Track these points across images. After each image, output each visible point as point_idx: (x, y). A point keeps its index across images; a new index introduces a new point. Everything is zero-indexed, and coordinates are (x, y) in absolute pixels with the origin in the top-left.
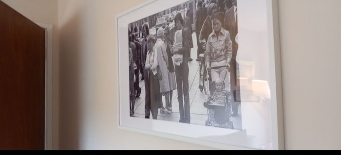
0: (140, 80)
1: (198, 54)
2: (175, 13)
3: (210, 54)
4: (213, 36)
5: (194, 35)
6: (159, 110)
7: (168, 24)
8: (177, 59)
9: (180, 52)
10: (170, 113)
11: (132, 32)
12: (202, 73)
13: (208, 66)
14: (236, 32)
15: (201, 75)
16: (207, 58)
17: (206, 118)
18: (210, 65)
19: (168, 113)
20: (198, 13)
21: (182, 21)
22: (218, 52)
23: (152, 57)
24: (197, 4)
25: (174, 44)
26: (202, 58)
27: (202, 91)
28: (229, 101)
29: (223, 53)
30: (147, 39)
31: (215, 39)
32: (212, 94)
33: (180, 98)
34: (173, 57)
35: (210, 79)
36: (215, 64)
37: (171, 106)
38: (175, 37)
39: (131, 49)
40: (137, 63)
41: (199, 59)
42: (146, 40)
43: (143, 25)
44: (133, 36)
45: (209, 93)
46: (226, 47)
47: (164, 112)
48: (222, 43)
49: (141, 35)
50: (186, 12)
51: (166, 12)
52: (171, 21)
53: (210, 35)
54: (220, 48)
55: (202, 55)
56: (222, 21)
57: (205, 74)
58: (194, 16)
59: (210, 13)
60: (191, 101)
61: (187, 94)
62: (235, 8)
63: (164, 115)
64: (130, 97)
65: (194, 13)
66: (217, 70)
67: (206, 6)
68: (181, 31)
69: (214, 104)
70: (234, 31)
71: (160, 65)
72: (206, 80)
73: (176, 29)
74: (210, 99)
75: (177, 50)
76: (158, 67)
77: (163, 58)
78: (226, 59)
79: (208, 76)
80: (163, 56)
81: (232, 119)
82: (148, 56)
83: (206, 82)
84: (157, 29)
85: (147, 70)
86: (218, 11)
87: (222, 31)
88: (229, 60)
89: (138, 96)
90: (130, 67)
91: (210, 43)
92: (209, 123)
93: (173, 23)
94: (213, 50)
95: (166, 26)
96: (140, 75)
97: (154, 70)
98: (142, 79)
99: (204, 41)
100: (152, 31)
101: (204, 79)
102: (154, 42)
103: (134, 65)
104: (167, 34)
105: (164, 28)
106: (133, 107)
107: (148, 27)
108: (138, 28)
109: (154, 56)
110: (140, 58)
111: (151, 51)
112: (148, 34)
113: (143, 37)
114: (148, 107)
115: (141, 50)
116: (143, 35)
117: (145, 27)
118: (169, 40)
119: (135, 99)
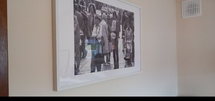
0: (86, 44)
1: (122, 36)
2: (113, 10)
3: (126, 37)
4: (127, 29)
5: (121, 26)
6: (102, 65)
7: (109, 14)
8: (113, 36)
9: (114, 32)
10: (109, 66)
11: (77, 3)
14: (134, 31)
15: (123, 45)
18: (126, 41)
21: (116, 17)
23: (98, 30)
24: (122, 12)
25: (112, 26)
27: (123, 52)
29: (130, 37)
30: (95, 16)
33: (114, 57)
34: (111, 34)
35: (126, 47)
36: (128, 41)
37: (110, 61)
39: (76, 17)
40: (83, 30)
41: (123, 38)
42: (93, 16)
43: (90, 4)
44: (80, 7)
45: (126, 53)
47: (105, 66)
48: (130, 33)
49: (88, 10)
51: (108, 6)
52: (111, 13)
54: (129, 35)
55: (124, 36)
56: (130, 25)
57: (125, 45)
58: (122, 17)
59: (127, 20)
60: (119, 57)
61: (117, 54)
64: (75, 58)
65: (122, 16)
66: (128, 44)
67: (125, 15)
68: (116, 21)
69: (127, 58)
71: (104, 37)
73: (113, 19)
74: (126, 56)
75: (113, 30)
77: (106, 33)
78: (131, 40)
80: (106, 32)
82: (95, 28)
83: (125, 49)
84: (102, 13)
85: (93, 38)
86: (129, 20)
87: (130, 29)
88: (132, 41)
89: (84, 57)
91: (127, 32)
94: (127, 35)
97: (99, 39)
98: (89, 44)
99: (125, 30)
100: (98, 13)
101: (124, 48)
102: (100, 20)
103: (81, 31)
104: (108, 19)
105: (106, 14)
106: (78, 67)
107: (95, 8)
108: (85, 3)
109: (99, 29)
110: (87, 27)
111: (97, 25)
112: (95, 12)
113: (89, 13)
114: (94, 64)
115: (87, 21)
116: (89, 11)
117: (92, 6)
118: (109, 23)
119: (81, 59)
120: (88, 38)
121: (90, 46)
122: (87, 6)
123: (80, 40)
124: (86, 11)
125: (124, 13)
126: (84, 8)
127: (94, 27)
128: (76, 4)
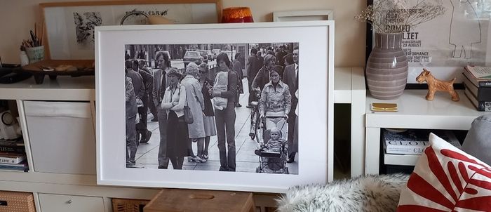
0: (149, 121)
1: (250, 101)
2: (218, 52)
3: (265, 103)
4: (270, 86)
6: (186, 158)
7: (206, 62)
8: (219, 103)
9: (223, 96)
10: (205, 162)
11: (133, 57)
12: (255, 121)
13: (262, 115)
14: (297, 88)
15: (252, 123)
16: (262, 106)
17: (258, 165)
18: (265, 114)
19: (201, 162)
20: (251, 60)
21: (228, 63)
22: (275, 103)
23: (175, 96)
24: (250, 50)
25: (215, 86)
26: (255, 106)
27: (253, 139)
28: (285, 149)
29: (280, 104)
30: (167, 71)
31: (272, 90)
32: (265, 142)
33: (221, 145)
34: (212, 100)
35: (264, 127)
36: (270, 113)
37: (207, 154)
38: (217, 78)
39: (129, 79)
40: (143, 99)
41: (250, 106)
42: (164, 73)
43: (157, 53)
44: (136, 63)
45: (262, 141)
46: (284, 100)
47: (194, 161)
48: (281, 94)
49: (153, 64)
50: (234, 55)
51: (203, 47)
52: (212, 60)
53: (266, 85)
54: (278, 99)
55: (255, 103)
56: (281, 74)
57: (258, 123)
58: (246, 62)
59: (267, 64)
61: (231, 141)
62: (296, 65)
63: (196, 164)
64: (127, 142)
66: (273, 120)
67: (262, 55)
68: (226, 74)
69: (267, 152)
70: (294, 86)
71: (190, 107)
72: (259, 128)
73: (218, 69)
74: (263, 147)
75: (220, 93)
76: (186, 109)
77: (196, 100)
78: (284, 110)
79: (262, 125)
80: (196, 97)
81: (287, 165)
82: (168, 93)
83: (258, 131)
84: (186, 64)
85: (164, 110)
86: (276, 64)
87: (280, 83)
88: (287, 112)
89: (144, 142)
90: (128, 103)
91: (266, 93)
92: (261, 170)
93: (215, 62)
94: (270, 100)
95: (203, 63)
96: (150, 116)
97: (179, 111)
98: (155, 120)
99: (259, 89)
100: (177, 65)
101: (257, 127)
102: (181, 78)
103: (138, 100)
104: (203, 72)
105: (198, 64)
106: (133, 156)
107: (170, 58)
108: (147, 54)
109: (179, 94)
110: (150, 94)
111: (174, 87)
112: (168, 65)
113: (156, 68)
114: (165, 155)
115: (152, 83)
116: (156, 65)
117: (162, 56)
118: (207, 79)
119: (138, 145)
120: (154, 111)
121: (157, 125)
122: (151, 57)
123: (138, 115)
124: (150, 66)
125: (254, 51)
126: (144, 63)
127: (166, 91)
128: (130, 60)
